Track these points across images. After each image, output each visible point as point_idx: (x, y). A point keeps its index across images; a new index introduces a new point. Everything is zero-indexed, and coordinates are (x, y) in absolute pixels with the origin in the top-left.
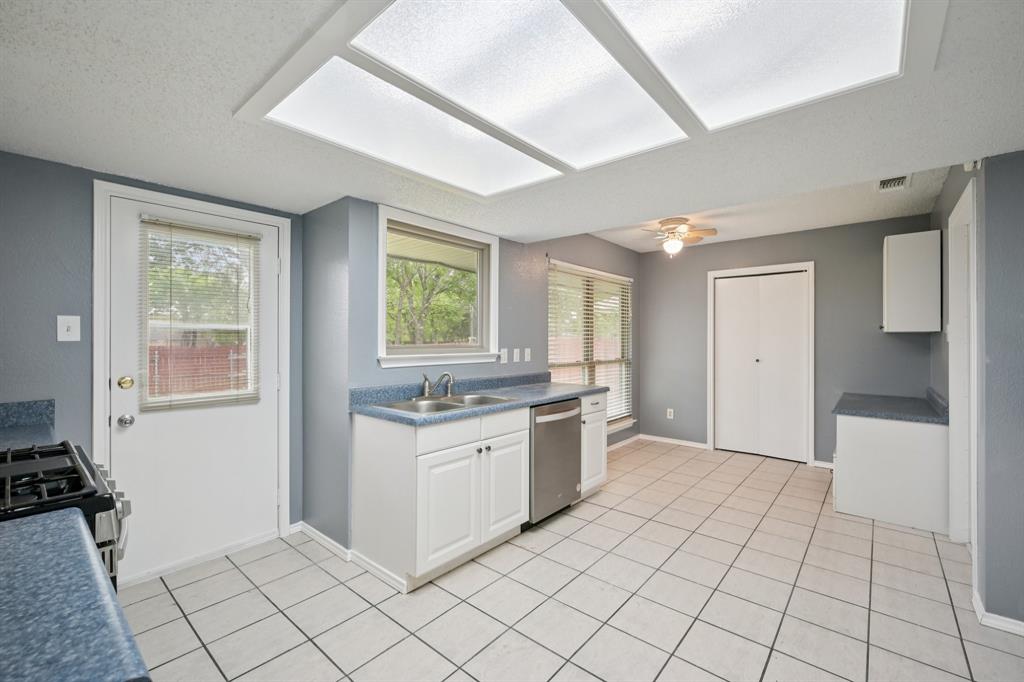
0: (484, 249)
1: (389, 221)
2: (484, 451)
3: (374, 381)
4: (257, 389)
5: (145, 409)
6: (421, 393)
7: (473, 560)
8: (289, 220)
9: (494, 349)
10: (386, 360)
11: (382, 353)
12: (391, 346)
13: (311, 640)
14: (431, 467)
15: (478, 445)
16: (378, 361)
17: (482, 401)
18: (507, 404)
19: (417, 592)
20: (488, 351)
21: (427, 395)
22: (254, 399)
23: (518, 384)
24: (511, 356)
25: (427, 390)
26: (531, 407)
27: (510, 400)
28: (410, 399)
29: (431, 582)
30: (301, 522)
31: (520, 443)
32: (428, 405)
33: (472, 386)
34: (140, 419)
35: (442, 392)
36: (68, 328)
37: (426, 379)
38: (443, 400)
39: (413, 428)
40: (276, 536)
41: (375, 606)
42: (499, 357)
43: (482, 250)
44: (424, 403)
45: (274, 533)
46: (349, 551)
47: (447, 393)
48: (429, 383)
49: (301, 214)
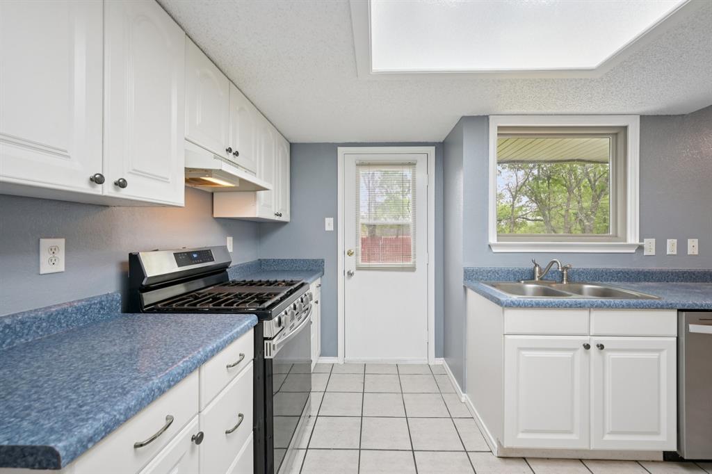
0: (619, 134)
1: (499, 128)
2: (593, 348)
3: (486, 263)
4: (415, 262)
5: (359, 269)
6: (531, 277)
7: (581, 460)
8: (434, 148)
9: (633, 238)
10: (496, 245)
11: (493, 239)
12: (500, 234)
13: (413, 451)
14: (521, 349)
15: (586, 339)
16: (489, 246)
17: (605, 293)
18: (633, 301)
19: (508, 461)
20: (626, 241)
21: (537, 279)
22: (413, 269)
23: (673, 280)
24: (661, 246)
25: (537, 275)
26: (679, 310)
27: (642, 298)
28: (519, 281)
29: (524, 458)
30: (443, 359)
31: (659, 351)
32: (534, 288)
33: (595, 276)
34: (357, 274)
35: (558, 279)
36: (329, 224)
37: (536, 265)
38: (554, 287)
39: (501, 308)
40: (426, 362)
41: (466, 451)
42: (641, 248)
43: (616, 134)
44: (530, 287)
45: (425, 360)
46: (463, 395)
47: (563, 280)
48: (540, 269)
49: (442, 141)
